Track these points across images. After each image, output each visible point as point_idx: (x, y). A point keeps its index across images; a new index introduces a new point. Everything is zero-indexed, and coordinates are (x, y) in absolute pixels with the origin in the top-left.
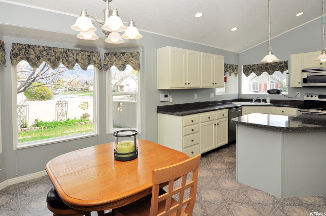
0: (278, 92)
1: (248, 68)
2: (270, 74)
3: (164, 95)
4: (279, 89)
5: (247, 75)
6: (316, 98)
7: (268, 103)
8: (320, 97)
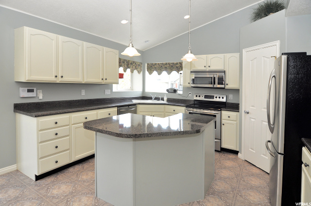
0: (175, 91)
1: (151, 66)
2: (169, 73)
3: (26, 89)
4: (176, 88)
5: (150, 73)
6: (202, 98)
7: (165, 102)
8: (206, 97)
